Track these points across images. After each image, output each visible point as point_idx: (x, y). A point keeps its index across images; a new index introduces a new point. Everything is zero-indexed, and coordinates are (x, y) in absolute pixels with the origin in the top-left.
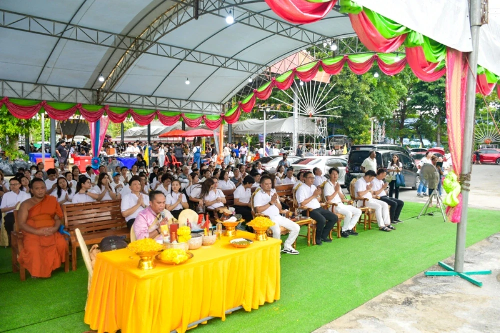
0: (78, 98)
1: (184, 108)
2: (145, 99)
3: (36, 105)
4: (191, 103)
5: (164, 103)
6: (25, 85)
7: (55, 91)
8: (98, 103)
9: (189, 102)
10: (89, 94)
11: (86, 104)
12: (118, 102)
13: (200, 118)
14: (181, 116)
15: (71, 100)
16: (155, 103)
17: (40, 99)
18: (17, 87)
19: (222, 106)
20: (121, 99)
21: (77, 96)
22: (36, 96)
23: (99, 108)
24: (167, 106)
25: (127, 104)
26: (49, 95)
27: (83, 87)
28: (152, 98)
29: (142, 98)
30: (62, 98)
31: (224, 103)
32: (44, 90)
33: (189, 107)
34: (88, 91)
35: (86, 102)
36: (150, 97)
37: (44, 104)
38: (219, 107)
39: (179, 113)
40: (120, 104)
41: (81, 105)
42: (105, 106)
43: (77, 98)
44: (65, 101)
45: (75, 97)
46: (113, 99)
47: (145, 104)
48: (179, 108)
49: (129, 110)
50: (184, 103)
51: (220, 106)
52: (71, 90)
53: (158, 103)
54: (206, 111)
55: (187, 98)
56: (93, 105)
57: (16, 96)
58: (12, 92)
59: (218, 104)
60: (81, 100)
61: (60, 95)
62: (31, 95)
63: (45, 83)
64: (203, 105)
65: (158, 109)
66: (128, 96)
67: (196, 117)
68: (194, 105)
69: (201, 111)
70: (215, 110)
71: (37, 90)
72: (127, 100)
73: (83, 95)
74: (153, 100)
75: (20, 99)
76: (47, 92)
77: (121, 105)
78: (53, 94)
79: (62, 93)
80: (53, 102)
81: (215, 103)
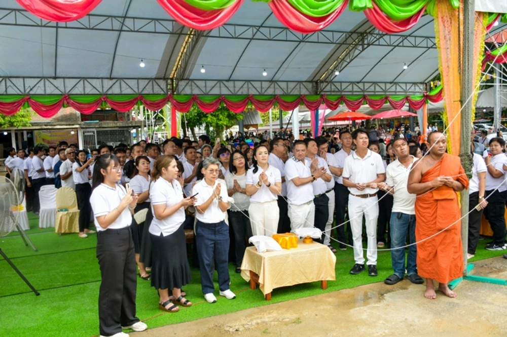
0: (301, 89)
1: (388, 91)
2: (354, 85)
3: (272, 99)
4: (395, 85)
5: (371, 88)
6: (263, 83)
7: (283, 85)
8: (316, 94)
9: (393, 84)
10: (310, 86)
11: (308, 95)
12: (332, 90)
13: (403, 99)
14: (387, 98)
15: (296, 92)
16: (362, 88)
17: (274, 94)
18: (258, 85)
19: (425, 85)
20: (334, 87)
21: (300, 88)
22: (270, 92)
23: (318, 97)
24: (373, 90)
25: (339, 91)
26: (280, 89)
27: (305, 80)
28: (360, 84)
29: (351, 85)
30: (289, 91)
31: (426, 82)
32: (276, 86)
33: (393, 89)
34: (308, 83)
35: (307, 93)
36: (358, 83)
37: (278, 97)
38: (422, 87)
39: (384, 96)
40: (334, 92)
41: (305, 96)
42: (322, 95)
43: (300, 90)
44: (291, 93)
45: (299, 89)
46: (328, 88)
47: (355, 90)
48: (384, 91)
49: (342, 97)
50: (388, 86)
51: (422, 85)
52: (295, 83)
53: (366, 88)
54: (409, 92)
55: (391, 80)
56: (313, 95)
57: (257, 93)
58: (254, 89)
59: (421, 83)
60: (304, 92)
61: (287, 88)
62: (267, 91)
63: (278, 80)
64: (406, 85)
65: (365, 93)
66: (339, 84)
67: (400, 99)
68: (398, 87)
69: (405, 91)
70: (417, 89)
71: (271, 86)
72: (339, 88)
73: (305, 86)
74: (361, 85)
75: (261, 95)
76: (278, 87)
77: (335, 93)
78: (282, 88)
79: (289, 87)
80: (283, 95)
81: (418, 83)
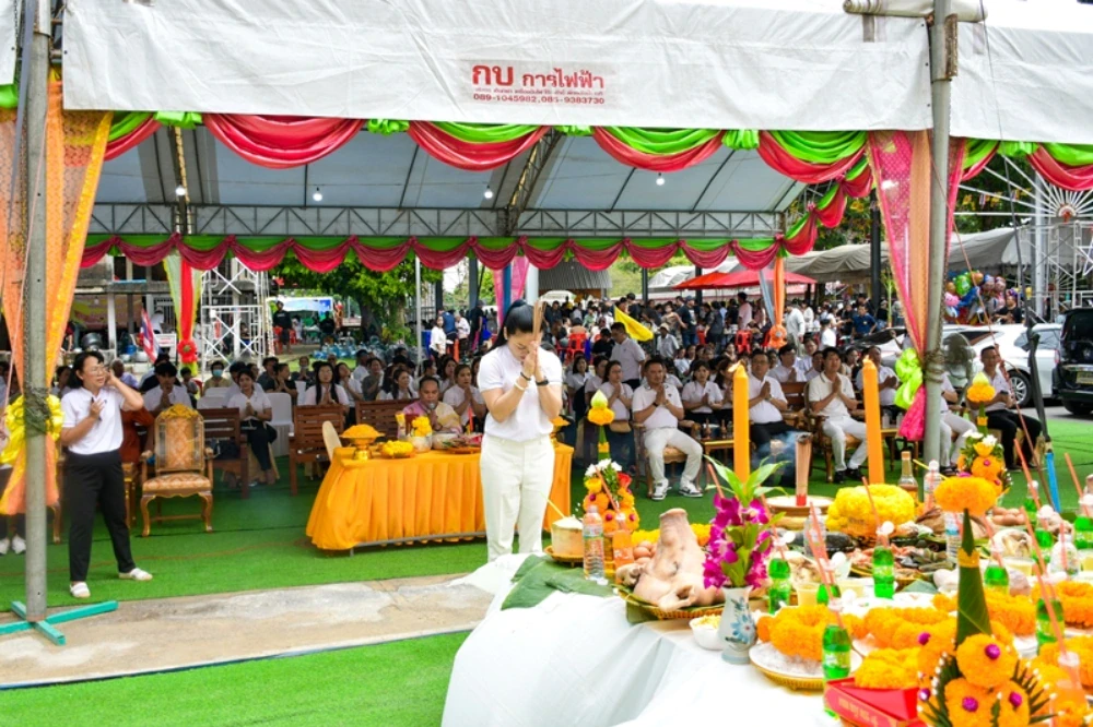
0: (471, 225)
1: (685, 228)
2: (598, 216)
3: (401, 246)
4: (701, 217)
5: (640, 222)
6: (383, 212)
7: (430, 216)
8: (507, 234)
9: (696, 214)
10: (491, 217)
11: (485, 237)
12: (545, 227)
13: (723, 246)
14: (678, 245)
15: (460, 231)
16: (619, 222)
17: (407, 234)
18: (370, 215)
19: (778, 217)
20: (550, 221)
21: (468, 222)
22: (400, 229)
23: (509, 242)
24: (646, 226)
25: (562, 229)
26: (422, 225)
27: (478, 206)
28: (613, 213)
29: (592, 216)
30: (443, 227)
31: (781, 208)
33: (698, 224)
34: (488, 213)
35: (485, 233)
36: (608, 211)
37: (413, 241)
38: (770, 220)
39: (673, 241)
40: (547, 230)
41: (475, 238)
42: (519, 237)
43: (468, 227)
44: (449, 233)
45: (465, 225)
46: (535, 223)
47: (599, 226)
48: (673, 230)
49: (567, 242)
50: (683, 219)
51: (772, 217)
52: (458, 213)
53: (628, 222)
54: (738, 231)
55: (688, 205)
56: (498, 237)
57: (369, 233)
58: (362, 225)
59: (768, 212)
60: (477, 230)
61: (439, 223)
62: (392, 228)
63: (414, 205)
64: (730, 217)
65: (627, 234)
66: (563, 214)
67: (716, 245)
68: (708, 220)
69: (726, 230)
70: (759, 225)
71: (401, 219)
72: (562, 222)
73: (479, 219)
74: (616, 217)
75: (376, 236)
76: (417, 220)
77: (551, 233)
78: (427, 222)
79: (442, 221)
80: (428, 237)
81: (760, 212)
